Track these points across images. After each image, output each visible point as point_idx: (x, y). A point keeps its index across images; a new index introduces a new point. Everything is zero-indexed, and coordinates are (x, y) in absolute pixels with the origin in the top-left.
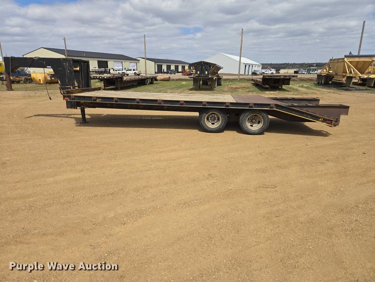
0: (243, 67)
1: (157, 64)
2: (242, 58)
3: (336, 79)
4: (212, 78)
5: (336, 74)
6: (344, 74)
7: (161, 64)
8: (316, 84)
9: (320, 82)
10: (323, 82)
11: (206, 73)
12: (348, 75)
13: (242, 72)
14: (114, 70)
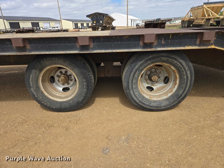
0: (130, 21)
1: (74, 23)
2: (128, 16)
3: (196, 22)
4: (106, 26)
5: (197, 19)
6: (203, 18)
7: (77, 23)
8: (181, 28)
9: (184, 26)
10: (186, 25)
11: (101, 22)
12: (207, 18)
13: (130, 25)
14: (43, 28)
